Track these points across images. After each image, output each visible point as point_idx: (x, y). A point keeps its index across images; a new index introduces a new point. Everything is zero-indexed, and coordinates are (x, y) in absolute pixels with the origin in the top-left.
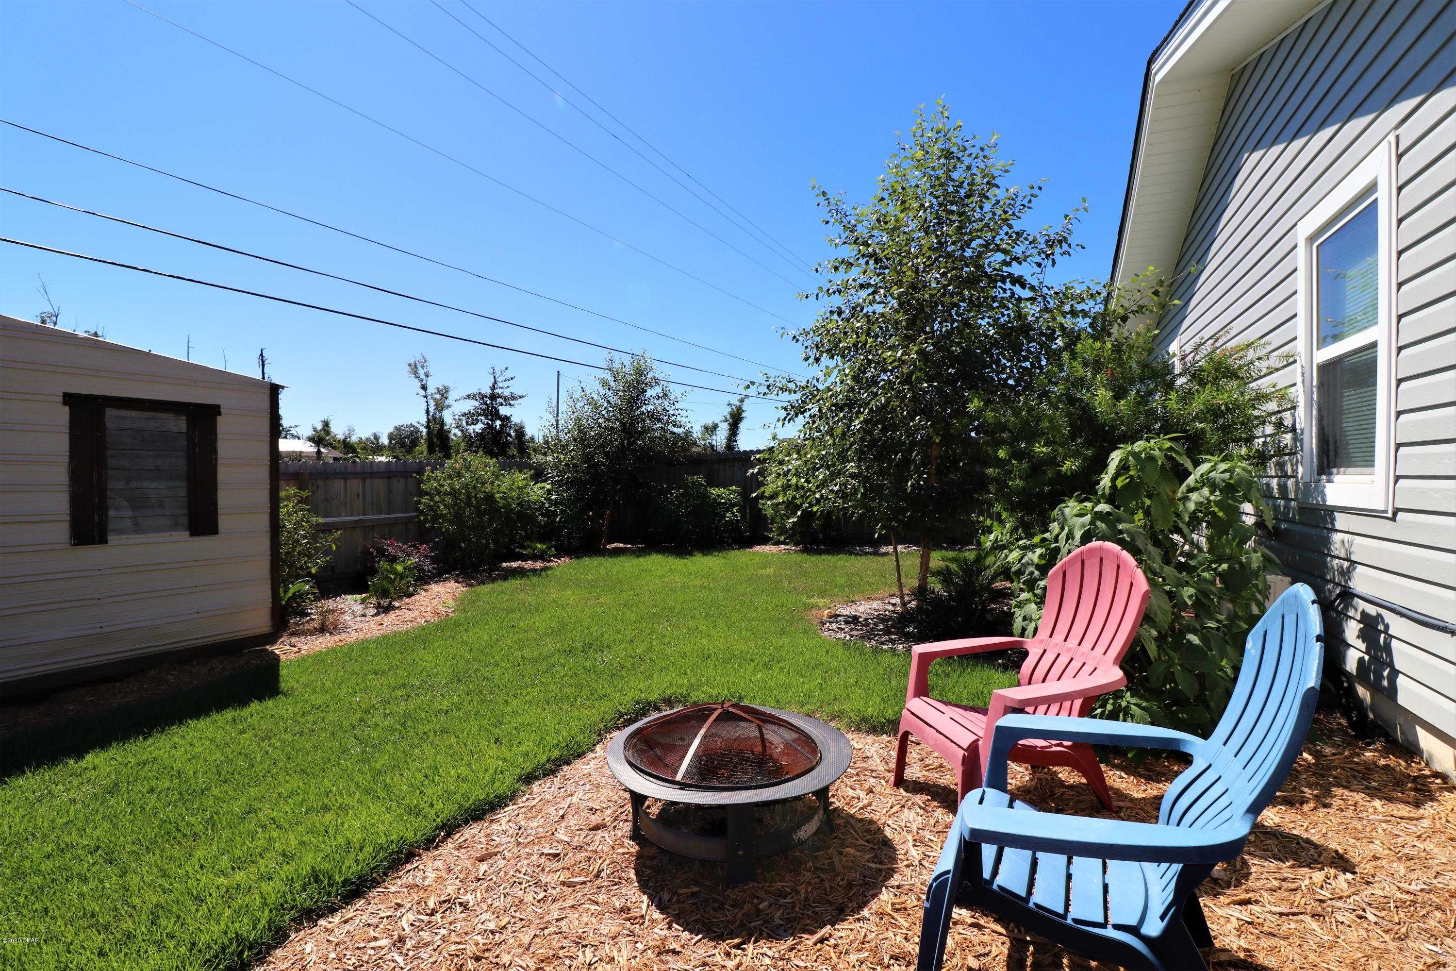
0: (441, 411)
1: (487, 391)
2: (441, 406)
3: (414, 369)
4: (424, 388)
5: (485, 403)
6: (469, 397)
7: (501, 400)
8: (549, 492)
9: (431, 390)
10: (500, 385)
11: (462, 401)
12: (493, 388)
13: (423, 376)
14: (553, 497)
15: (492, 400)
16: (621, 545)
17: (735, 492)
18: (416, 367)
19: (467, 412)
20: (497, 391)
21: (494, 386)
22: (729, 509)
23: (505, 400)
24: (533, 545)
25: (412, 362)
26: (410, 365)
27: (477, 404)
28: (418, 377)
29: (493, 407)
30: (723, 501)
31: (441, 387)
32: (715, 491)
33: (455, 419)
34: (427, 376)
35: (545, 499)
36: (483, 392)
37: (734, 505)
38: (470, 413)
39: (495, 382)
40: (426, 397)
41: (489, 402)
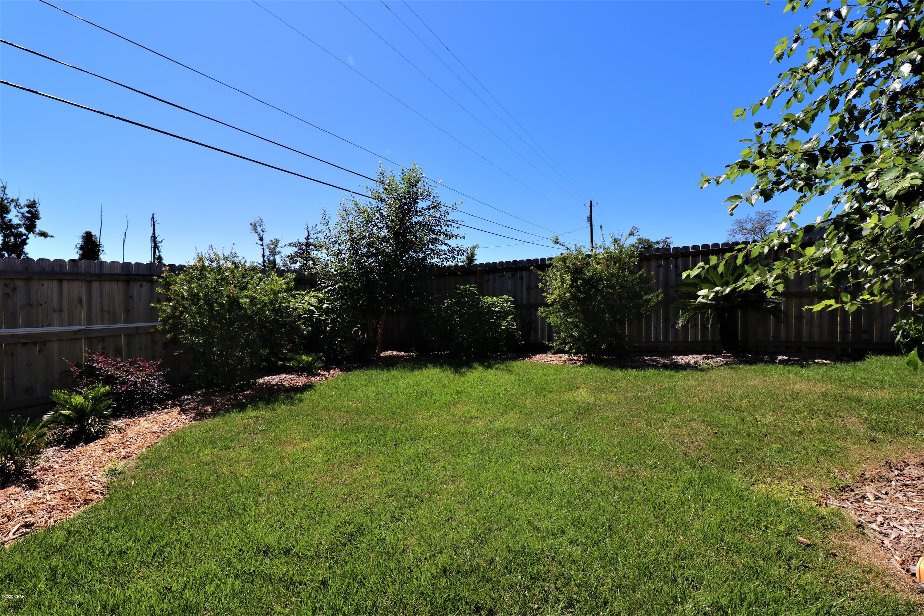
0: (274, 255)
1: (303, 241)
2: (273, 252)
3: (254, 227)
4: (261, 239)
5: (302, 249)
6: (290, 244)
7: (313, 247)
8: (321, 301)
9: (267, 241)
10: (312, 236)
11: (286, 247)
12: (307, 239)
13: (260, 232)
14: (325, 306)
15: (306, 247)
16: (395, 353)
17: (508, 301)
18: (255, 225)
19: (289, 255)
20: (310, 241)
21: (308, 237)
22: (504, 318)
23: (315, 247)
24: (298, 358)
25: (253, 222)
26: (251, 224)
27: (296, 249)
28: (257, 232)
29: (307, 252)
30: (497, 309)
31: (274, 240)
32: (489, 300)
33: (282, 260)
34: (263, 231)
35: (316, 308)
36: (300, 241)
37: (508, 314)
38: (291, 255)
39: (309, 235)
40: (262, 245)
41: (304, 248)
